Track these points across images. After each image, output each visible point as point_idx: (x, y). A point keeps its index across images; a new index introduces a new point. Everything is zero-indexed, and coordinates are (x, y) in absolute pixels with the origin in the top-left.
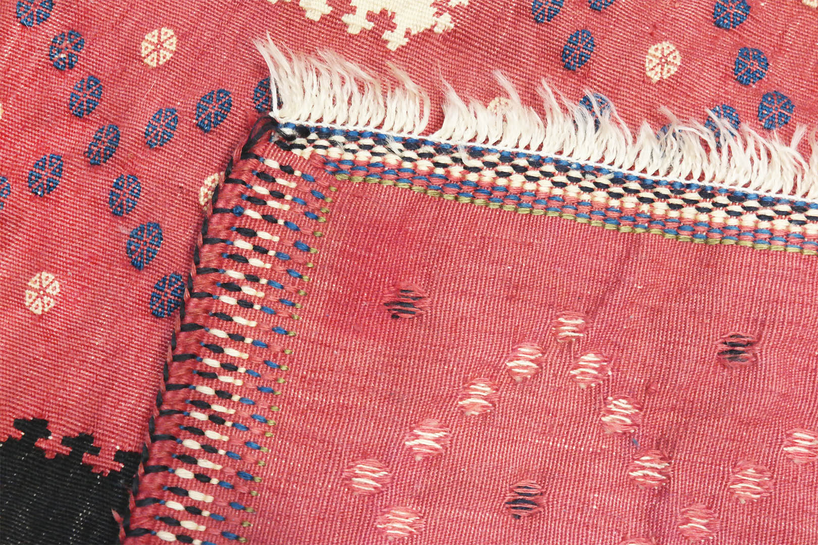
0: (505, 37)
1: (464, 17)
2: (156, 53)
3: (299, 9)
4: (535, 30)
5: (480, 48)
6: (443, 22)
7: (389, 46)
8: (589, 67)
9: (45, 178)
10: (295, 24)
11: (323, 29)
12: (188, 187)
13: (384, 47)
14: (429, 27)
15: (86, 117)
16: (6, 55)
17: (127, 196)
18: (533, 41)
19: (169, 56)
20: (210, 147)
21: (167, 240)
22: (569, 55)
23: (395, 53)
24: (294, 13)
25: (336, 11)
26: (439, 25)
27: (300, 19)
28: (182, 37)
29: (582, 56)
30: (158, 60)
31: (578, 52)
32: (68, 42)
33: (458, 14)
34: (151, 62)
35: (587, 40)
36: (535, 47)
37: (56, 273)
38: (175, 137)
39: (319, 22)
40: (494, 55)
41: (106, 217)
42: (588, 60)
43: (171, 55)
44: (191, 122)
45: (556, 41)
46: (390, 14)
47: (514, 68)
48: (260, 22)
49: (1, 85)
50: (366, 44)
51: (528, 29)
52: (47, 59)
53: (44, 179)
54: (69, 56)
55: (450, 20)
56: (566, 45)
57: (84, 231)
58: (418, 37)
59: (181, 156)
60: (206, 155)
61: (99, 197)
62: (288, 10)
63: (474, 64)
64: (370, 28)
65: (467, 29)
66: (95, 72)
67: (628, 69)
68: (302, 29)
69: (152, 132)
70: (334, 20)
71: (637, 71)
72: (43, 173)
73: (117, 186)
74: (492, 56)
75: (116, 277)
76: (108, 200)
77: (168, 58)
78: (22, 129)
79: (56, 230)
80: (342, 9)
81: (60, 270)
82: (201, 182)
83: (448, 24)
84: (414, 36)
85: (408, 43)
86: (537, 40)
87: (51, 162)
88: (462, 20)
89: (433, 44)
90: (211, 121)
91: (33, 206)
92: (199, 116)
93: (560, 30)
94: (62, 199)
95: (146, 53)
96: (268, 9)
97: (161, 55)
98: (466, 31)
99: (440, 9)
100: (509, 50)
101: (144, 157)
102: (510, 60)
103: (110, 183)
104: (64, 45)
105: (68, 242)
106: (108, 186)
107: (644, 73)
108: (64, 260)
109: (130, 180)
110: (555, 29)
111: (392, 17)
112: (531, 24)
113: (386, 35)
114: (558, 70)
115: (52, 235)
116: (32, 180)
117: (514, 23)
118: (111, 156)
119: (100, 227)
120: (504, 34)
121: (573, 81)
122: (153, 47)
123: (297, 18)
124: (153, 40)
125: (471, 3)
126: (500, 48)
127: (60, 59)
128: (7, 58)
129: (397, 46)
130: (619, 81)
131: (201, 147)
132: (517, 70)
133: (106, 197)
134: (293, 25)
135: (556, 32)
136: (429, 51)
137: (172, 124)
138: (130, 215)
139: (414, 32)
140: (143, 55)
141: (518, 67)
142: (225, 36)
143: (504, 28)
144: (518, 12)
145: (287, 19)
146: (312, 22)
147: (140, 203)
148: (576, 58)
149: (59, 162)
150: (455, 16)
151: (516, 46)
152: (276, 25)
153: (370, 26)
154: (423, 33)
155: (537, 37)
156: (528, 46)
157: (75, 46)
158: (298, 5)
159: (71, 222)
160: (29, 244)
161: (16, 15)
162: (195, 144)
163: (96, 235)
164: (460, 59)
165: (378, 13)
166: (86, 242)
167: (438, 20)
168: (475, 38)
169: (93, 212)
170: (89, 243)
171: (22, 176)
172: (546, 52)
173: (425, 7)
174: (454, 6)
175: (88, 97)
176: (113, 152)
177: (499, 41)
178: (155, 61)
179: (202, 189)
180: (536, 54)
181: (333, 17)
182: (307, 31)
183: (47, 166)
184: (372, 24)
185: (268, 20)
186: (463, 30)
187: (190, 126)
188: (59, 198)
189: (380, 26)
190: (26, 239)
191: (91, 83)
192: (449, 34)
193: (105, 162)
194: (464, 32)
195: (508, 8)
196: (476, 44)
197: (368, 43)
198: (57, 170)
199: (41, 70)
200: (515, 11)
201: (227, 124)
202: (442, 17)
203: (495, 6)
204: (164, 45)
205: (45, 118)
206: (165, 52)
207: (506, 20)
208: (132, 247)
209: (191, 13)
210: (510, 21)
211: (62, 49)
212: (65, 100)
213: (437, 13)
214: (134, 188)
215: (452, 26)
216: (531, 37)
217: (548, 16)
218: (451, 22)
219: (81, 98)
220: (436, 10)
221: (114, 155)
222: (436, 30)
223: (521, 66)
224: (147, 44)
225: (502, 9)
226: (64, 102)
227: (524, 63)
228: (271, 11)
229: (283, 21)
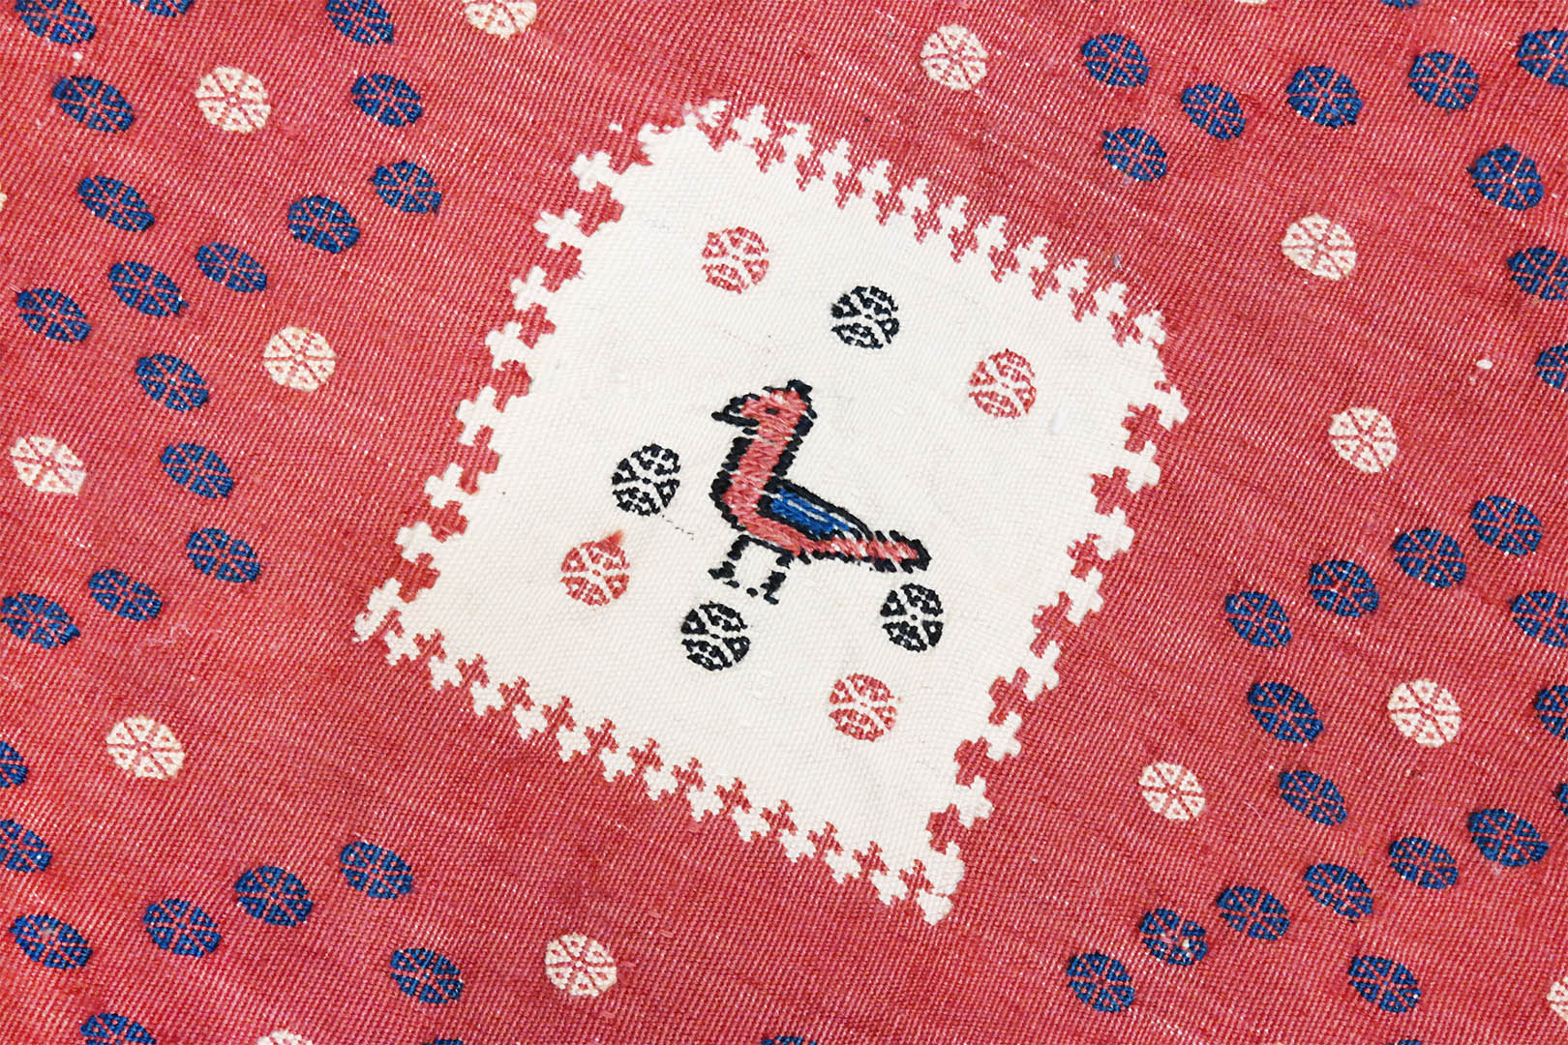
0: (1182, 230)
1: (1145, 293)
2: (1183, 797)
3: (1114, 561)
4: (1176, 179)
5: (1195, 272)
6: (1150, 327)
7: (1182, 420)
8: (1244, 95)
9: (1392, 985)
10: (1137, 570)
11: (1146, 524)
12: (1414, 763)
13: (1182, 427)
14: (1156, 352)
15: (1290, 914)
16: (1180, 1033)
17: (1427, 860)
18: (1192, 184)
19: (1190, 777)
20: (1344, 722)
21: (1503, 802)
22: (1222, 127)
23: (1192, 410)
24: (1120, 569)
25: (1121, 501)
26: (1154, 335)
27: (1130, 561)
28: (1155, 753)
29: (1227, 106)
30: (1195, 794)
31: (1221, 111)
32: (1163, 935)
33: (1139, 302)
34: (1199, 806)
35: (1202, 96)
36: (1204, 182)
37: (1548, 978)
38: (1331, 777)
39: (1136, 531)
40: (1208, 250)
41: (1458, 895)
42: (1235, 96)
43: (1189, 773)
44: (1306, 750)
45: (1199, 146)
46: (1132, 414)
47: (1233, 219)
48: (1131, 626)
49: (1228, 1043)
50: (1178, 456)
51: (1174, 190)
52: (1190, 970)
53: (1395, 988)
54: (1185, 935)
55: (1147, 316)
56: (1208, 132)
57: (1481, 932)
58: (1170, 371)
59: (1358, 771)
60: (1358, 730)
61: (1429, 905)
62: (1114, 580)
63: (1220, 284)
64: (1154, 448)
65: (1165, 291)
66: (1210, 895)
67: (1253, 34)
68: (1145, 559)
69: (1324, 813)
70: (1135, 505)
71: (1257, 18)
72: (1384, 988)
73: (1413, 874)
74: (1210, 253)
75: (1558, 887)
76: (1434, 890)
77: (1194, 778)
78: (1307, 1016)
79: (1474, 974)
80: (1119, 491)
81: (1542, 972)
82: (1407, 742)
83: (1153, 320)
84: (1167, 377)
85: (1178, 388)
86: (1192, 176)
87: (1364, 975)
88: (1150, 298)
89: (1182, 348)
90: (1307, 718)
91: (1435, 1007)
92: (1298, 737)
93: (1182, 139)
94: (1424, 962)
95: (1183, 812)
96: (1111, 611)
97: (1188, 788)
98: (1168, 293)
99: (1129, 331)
100: (1202, 225)
101: (1360, 829)
102: (1218, 224)
103: (1408, 886)
104: (1168, 941)
105: (1499, 957)
106: (1411, 888)
107: (1262, 7)
108: (1528, 965)
109: (1401, 853)
110: (1181, 147)
111: (1136, 410)
112: (1165, 185)
113: (1165, 421)
114: (1241, 147)
115: (1482, 980)
116: (1394, 1007)
117: (1162, 212)
118: (1362, 881)
119: (1476, 907)
120: (1179, 230)
121: (1261, 124)
122: (1175, 801)
123: (1128, 566)
124: (1163, 801)
125: (1125, 280)
126: (1199, 238)
127: (1192, 948)
128: (1183, 1032)
129: (1181, 406)
130: (1270, 50)
131: (1344, 737)
132: (1236, 214)
133: (1431, 892)
134: (1139, 573)
135: (1185, 145)
136: (1193, 355)
137: (1310, 780)
138: (1456, 858)
139: (1162, 378)
140: (1187, 818)
141: (1232, 212)
142: (1153, 684)
143: (1169, 230)
144: (1147, 204)
145: (1128, 582)
146: (1136, 543)
147: (1438, 841)
148: (1228, 116)
149: (1366, 963)
150: (1142, 308)
151: (1198, 213)
152: (1138, 601)
153: (1150, 448)
154: (1165, 362)
155: (1188, 178)
156: (1202, 194)
157: (1171, 924)
158: (1108, 563)
159: (1465, 950)
160: (1497, 1018)
161: (1116, 1013)
162: (1340, 746)
163: (1488, 913)
164: (1209, 306)
165: (1129, 433)
166: (1500, 929)
167: (1146, 337)
168: (1179, 278)
169: (1452, 914)
170: (1501, 924)
171: (1388, 1020)
172: (1212, 165)
173: (1121, 356)
174: (1125, 308)
175: (1257, 909)
176: (1357, 878)
177: (1188, 239)
178: (1197, 798)
179: (1419, 740)
180: (1214, 181)
181: (1131, 506)
182: (1149, 550)
183: (1372, 981)
184: (1149, 444)
185: (1129, 612)
186: (1165, 297)
187: (1311, 752)
188: (1422, 967)
189: (1152, 432)
190: (1489, 1021)
191: (1231, 902)
192: (1168, 320)
193: (1371, 890)
194: (1169, 296)
195: (1138, 220)
196: (1188, 278)
197: (1176, 453)
198: (1380, 965)
199: (1206, 980)
200: (1143, 210)
201: (1311, 693)
202: (1141, 330)
203: (1133, 241)
204: (1172, 783)
205: (1289, 980)
206: (1184, 783)
207: (1157, 224)
208: (1514, 858)
209: (1115, 735)
210: (1159, 219)
211: (1174, 945)
212: (1261, 946)
213: (1135, 337)
214: (1414, 848)
215: (1157, 314)
216: (1188, 186)
217: (1158, 156)
218: (1151, 315)
219: (1259, 920)
220: (1130, 338)
221: (1360, 877)
222: (1160, 341)
223: (1231, 208)
224: (1170, 811)
225: (1139, 230)
226: (1265, 947)
227: (1226, 202)
228: (1114, 607)
229: (1132, 588)
